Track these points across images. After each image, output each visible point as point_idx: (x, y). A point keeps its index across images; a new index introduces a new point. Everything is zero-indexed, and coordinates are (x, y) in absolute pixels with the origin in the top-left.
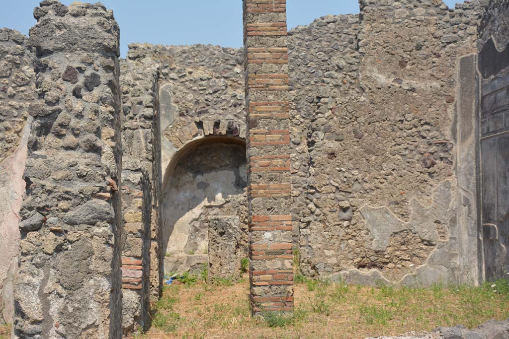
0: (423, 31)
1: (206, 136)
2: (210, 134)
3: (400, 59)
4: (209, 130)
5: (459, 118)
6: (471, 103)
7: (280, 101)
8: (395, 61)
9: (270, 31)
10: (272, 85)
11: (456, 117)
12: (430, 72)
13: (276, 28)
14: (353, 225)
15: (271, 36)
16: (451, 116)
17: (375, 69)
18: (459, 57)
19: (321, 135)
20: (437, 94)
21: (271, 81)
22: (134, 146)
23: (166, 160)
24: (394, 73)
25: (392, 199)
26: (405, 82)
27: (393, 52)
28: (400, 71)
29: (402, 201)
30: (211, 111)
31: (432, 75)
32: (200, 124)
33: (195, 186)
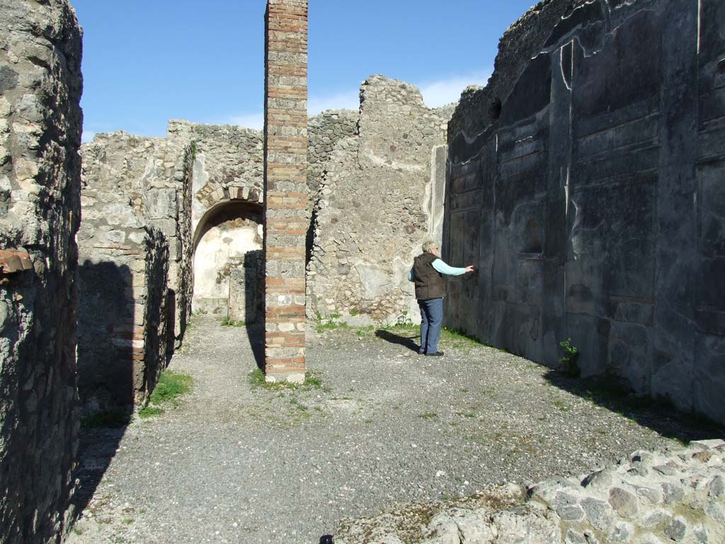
0: (409, 124)
1: (231, 200)
2: (235, 199)
3: (392, 144)
4: (233, 194)
5: (434, 196)
6: (443, 184)
7: (297, 164)
8: (387, 146)
9: (291, 94)
10: (290, 147)
11: (431, 194)
12: (413, 156)
13: (297, 92)
14: (350, 279)
15: (292, 99)
16: (428, 193)
17: (372, 152)
18: (435, 147)
19: (327, 203)
20: (418, 174)
21: (290, 144)
22: (158, 204)
23: (197, 218)
24: (386, 155)
25: (381, 259)
26: (394, 163)
27: (386, 138)
28: (391, 155)
29: (389, 260)
30: (236, 179)
31: (415, 160)
32: (226, 189)
33: (221, 241)
